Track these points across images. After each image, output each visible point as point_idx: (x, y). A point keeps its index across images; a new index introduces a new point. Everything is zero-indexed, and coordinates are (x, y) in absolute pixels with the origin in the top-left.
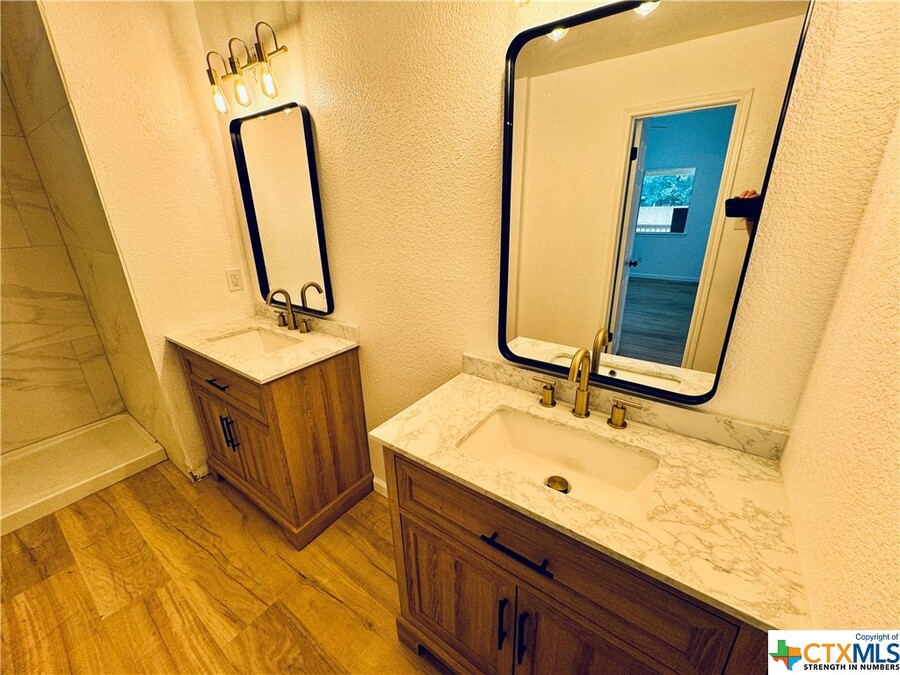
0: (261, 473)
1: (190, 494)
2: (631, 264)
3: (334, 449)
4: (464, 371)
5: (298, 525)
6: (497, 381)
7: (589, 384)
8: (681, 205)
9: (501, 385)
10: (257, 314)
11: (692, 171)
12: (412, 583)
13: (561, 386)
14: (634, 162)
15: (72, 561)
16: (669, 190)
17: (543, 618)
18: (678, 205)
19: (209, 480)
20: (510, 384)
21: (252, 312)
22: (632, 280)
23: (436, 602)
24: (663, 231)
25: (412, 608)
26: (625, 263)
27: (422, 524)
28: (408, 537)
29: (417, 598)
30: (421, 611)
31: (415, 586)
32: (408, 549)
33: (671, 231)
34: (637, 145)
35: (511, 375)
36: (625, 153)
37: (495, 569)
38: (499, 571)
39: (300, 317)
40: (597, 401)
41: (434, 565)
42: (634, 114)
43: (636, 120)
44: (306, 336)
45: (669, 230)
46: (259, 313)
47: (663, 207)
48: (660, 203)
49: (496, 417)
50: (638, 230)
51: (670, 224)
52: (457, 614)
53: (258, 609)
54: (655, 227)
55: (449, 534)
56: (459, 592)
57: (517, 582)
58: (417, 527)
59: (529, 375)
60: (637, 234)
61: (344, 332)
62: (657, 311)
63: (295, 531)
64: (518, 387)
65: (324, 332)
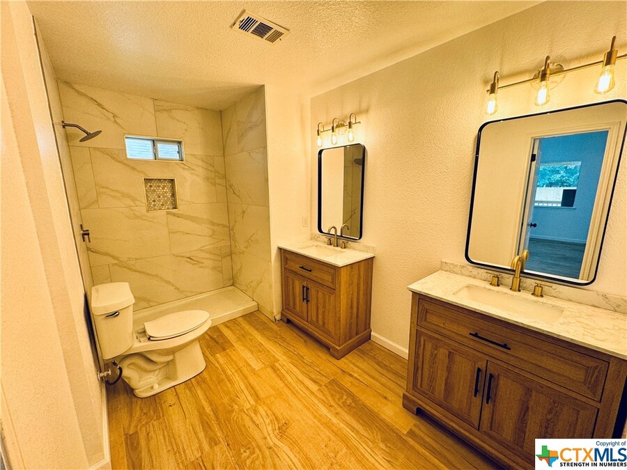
0: (320, 317)
1: (275, 327)
2: (531, 225)
3: (358, 309)
4: (442, 270)
5: (339, 346)
6: (462, 274)
7: (520, 276)
8: (570, 186)
9: (464, 277)
10: (311, 239)
11: (579, 163)
12: (418, 369)
13: (502, 277)
14: (534, 163)
15: (233, 346)
16: (559, 176)
17: (502, 378)
18: (567, 186)
19: (281, 322)
20: (471, 276)
21: (309, 237)
22: (531, 240)
23: (432, 379)
24: (555, 205)
25: (415, 385)
26: (528, 225)
27: (430, 333)
28: (420, 341)
29: (419, 379)
30: (421, 387)
31: (420, 371)
32: (418, 349)
33: (562, 206)
34: (535, 153)
35: (471, 272)
36: (528, 157)
37: (475, 352)
38: (477, 354)
39: (341, 241)
40: (524, 285)
41: (434, 356)
42: (533, 136)
43: (535, 140)
44: (344, 250)
45: (560, 205)
46: (313, 238)
47: (552, 188)
48: (550, 185)
49: (466, 289)
50: (536, 204)
51: (561, 200)
52: (446, 384)
53: (325, 381)
54: (547, 202)
55: (448, 338)
56: (449, 370)
57: (488, 358)
58: (426, 335)
59: (482, 272)
60: (536, 207)
61: (367, 249)
62: (553, 262)
63: (338, 348)
64: (475, 278)
65: (354, 249)
